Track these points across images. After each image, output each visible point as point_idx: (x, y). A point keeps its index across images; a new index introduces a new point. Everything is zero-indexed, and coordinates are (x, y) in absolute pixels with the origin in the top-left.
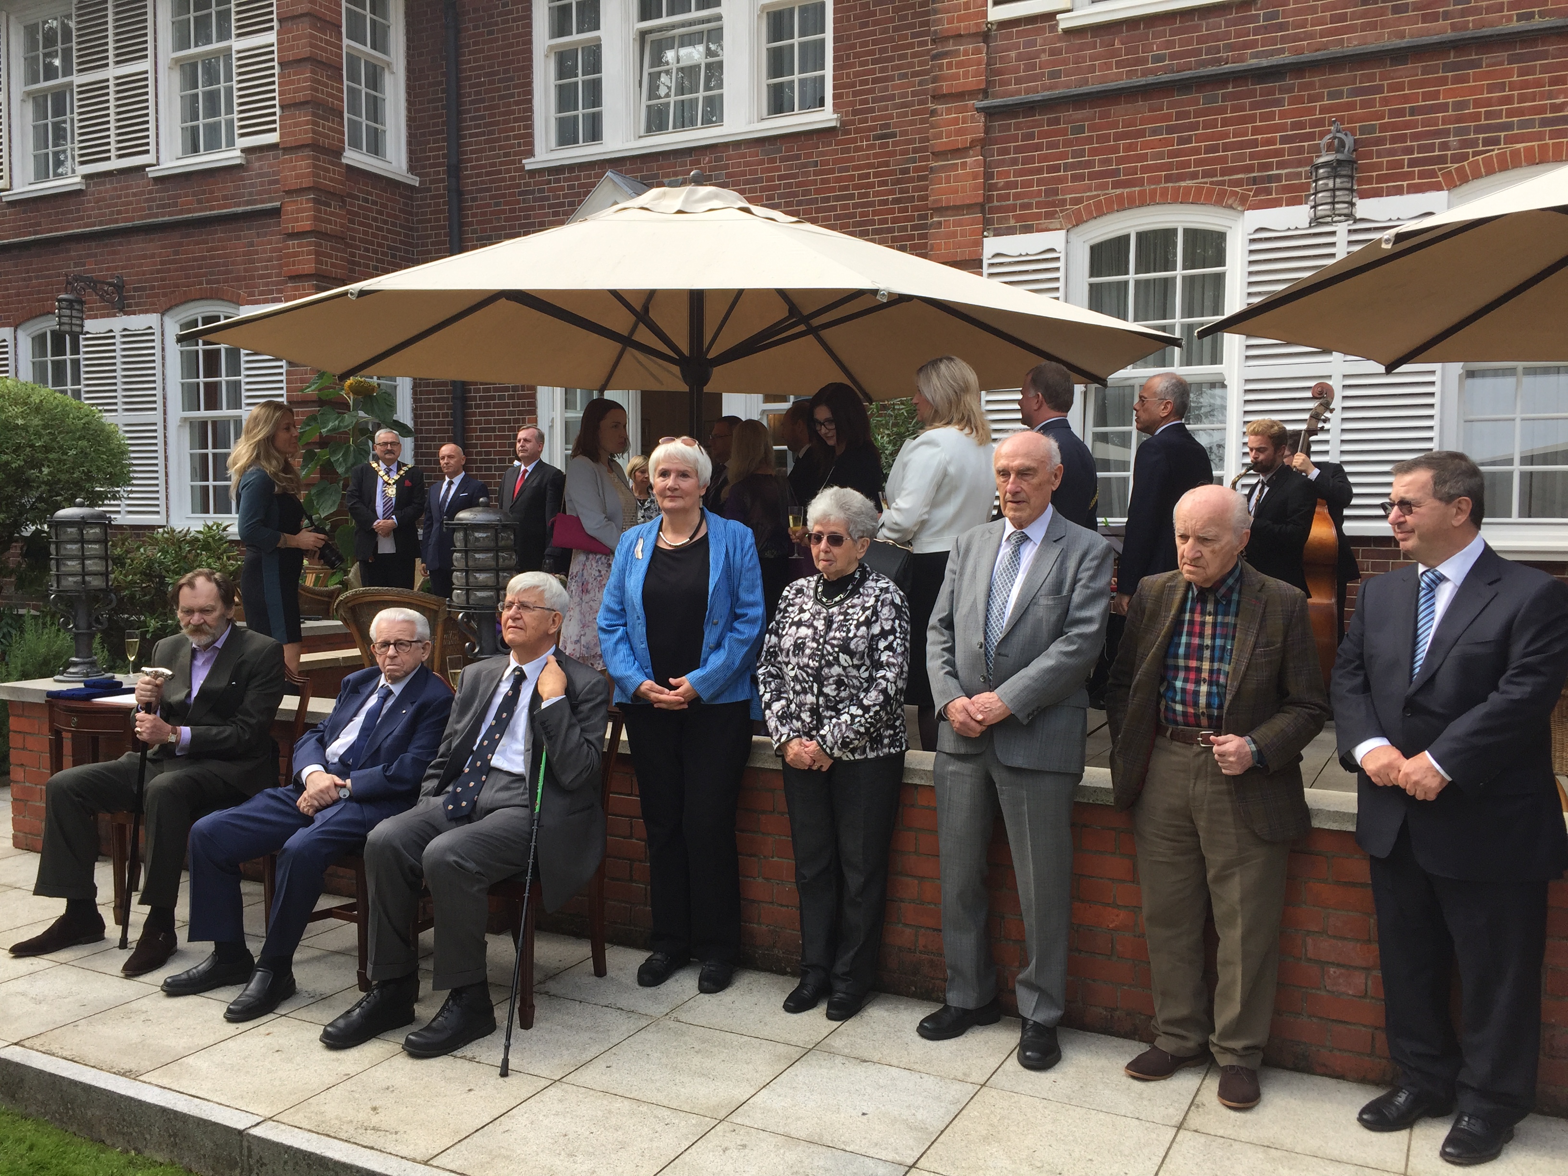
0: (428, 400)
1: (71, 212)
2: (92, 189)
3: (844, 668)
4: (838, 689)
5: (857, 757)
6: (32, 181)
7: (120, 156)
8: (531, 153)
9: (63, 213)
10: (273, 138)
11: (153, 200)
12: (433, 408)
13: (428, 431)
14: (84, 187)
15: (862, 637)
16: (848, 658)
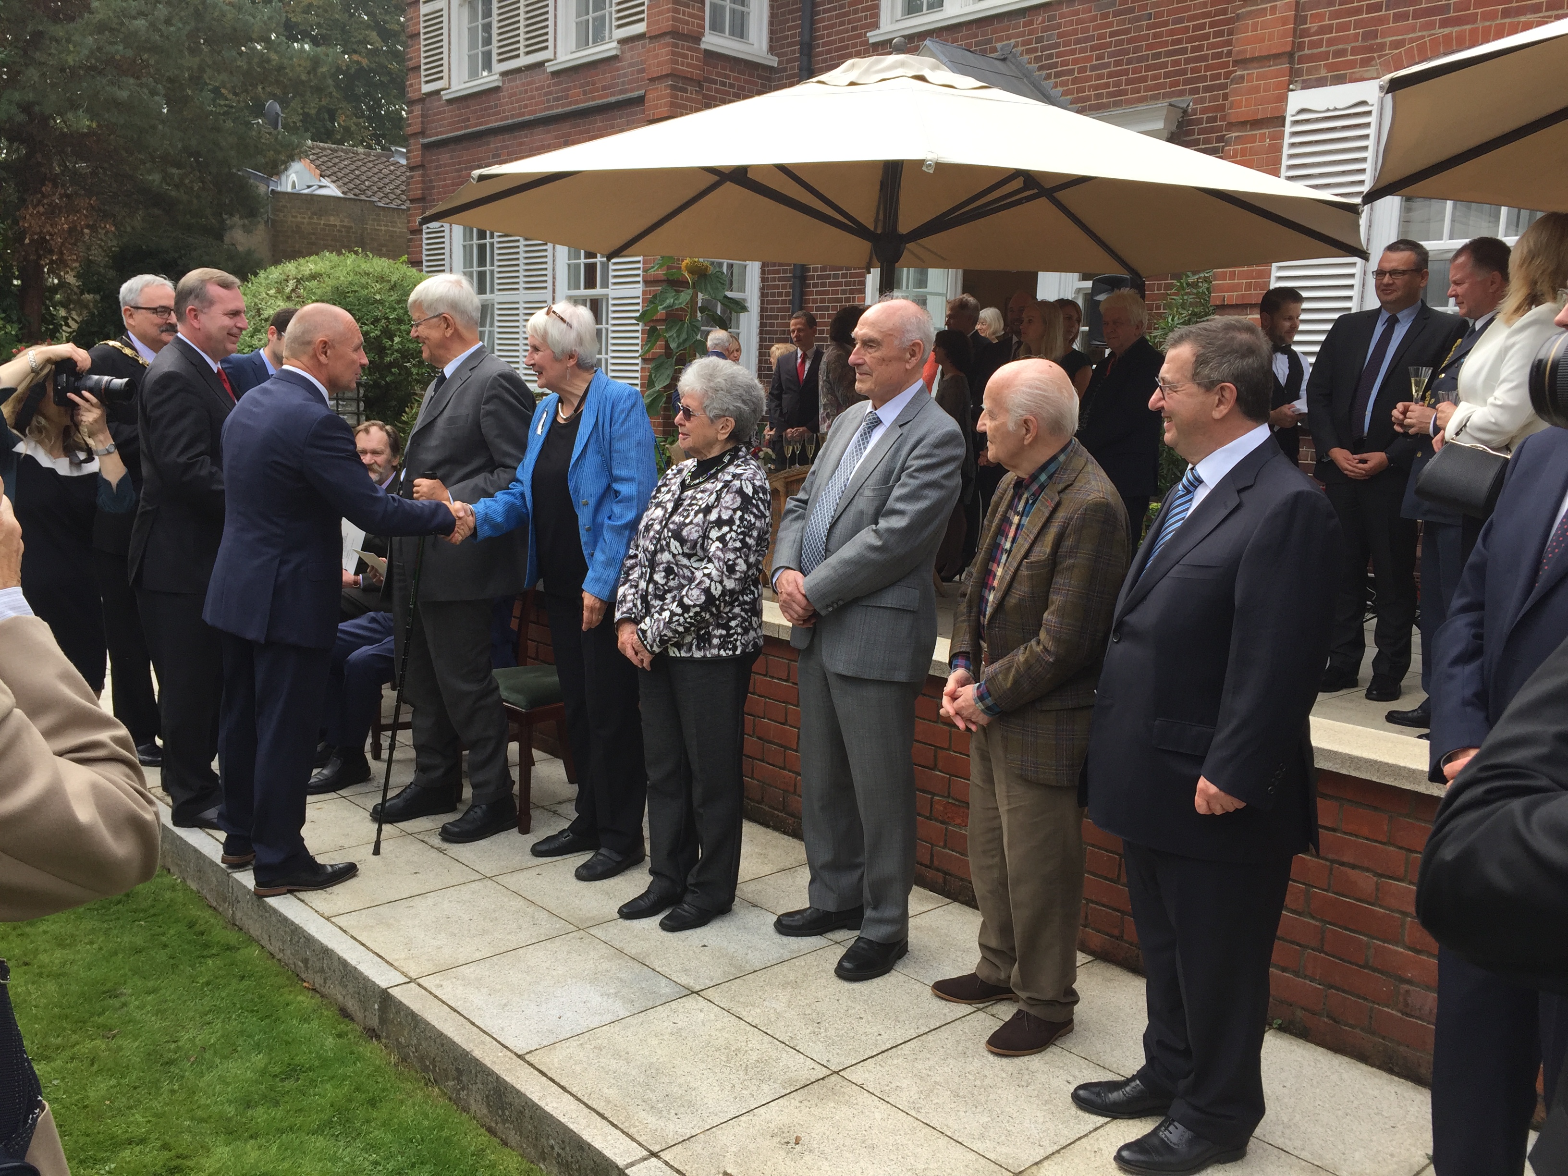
0: (774, 279)
1: (490, 107)
2: (507, 85)
3: (674, 556)
4: (667, 577)
5: (683, 654)
6: (467, 79)
7: (528, 53)
8: (876, 25)
9: (486, 109)
10: (641, 28)
11: (550, 93)
12: (777, 287)
13: (772, 310)
14: (501, 84)
15: (697, 525)
16: (678, 544)
